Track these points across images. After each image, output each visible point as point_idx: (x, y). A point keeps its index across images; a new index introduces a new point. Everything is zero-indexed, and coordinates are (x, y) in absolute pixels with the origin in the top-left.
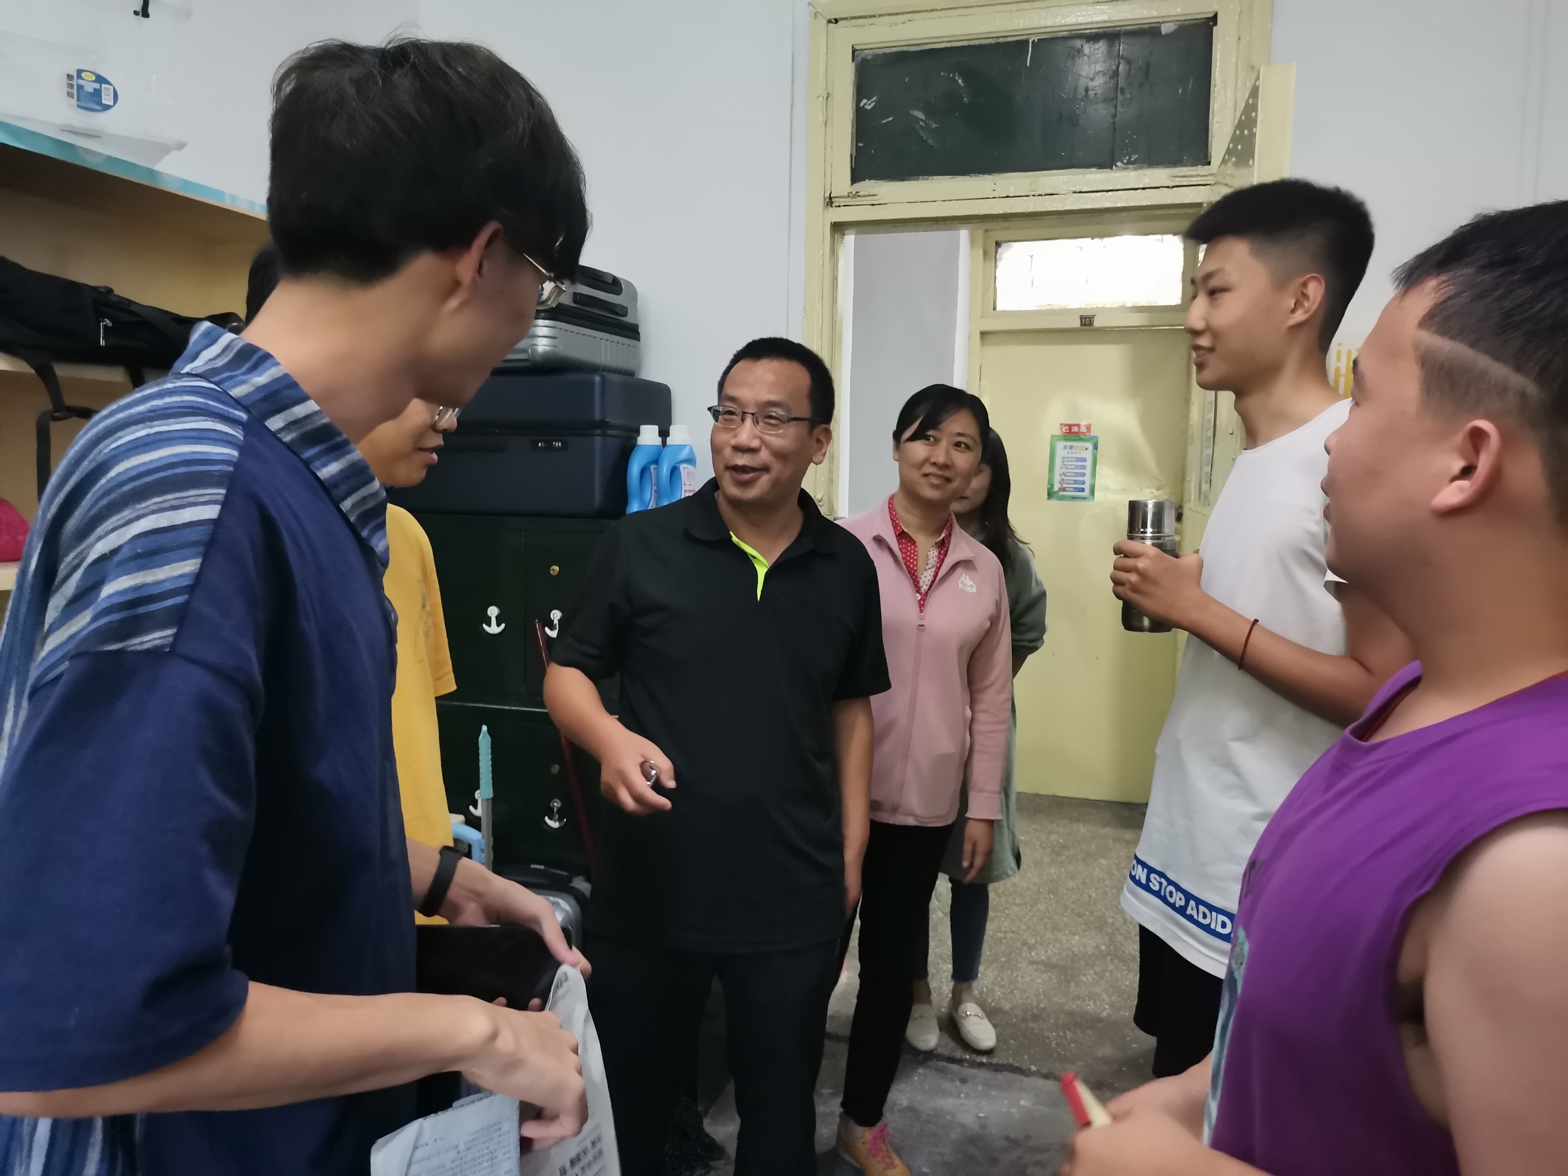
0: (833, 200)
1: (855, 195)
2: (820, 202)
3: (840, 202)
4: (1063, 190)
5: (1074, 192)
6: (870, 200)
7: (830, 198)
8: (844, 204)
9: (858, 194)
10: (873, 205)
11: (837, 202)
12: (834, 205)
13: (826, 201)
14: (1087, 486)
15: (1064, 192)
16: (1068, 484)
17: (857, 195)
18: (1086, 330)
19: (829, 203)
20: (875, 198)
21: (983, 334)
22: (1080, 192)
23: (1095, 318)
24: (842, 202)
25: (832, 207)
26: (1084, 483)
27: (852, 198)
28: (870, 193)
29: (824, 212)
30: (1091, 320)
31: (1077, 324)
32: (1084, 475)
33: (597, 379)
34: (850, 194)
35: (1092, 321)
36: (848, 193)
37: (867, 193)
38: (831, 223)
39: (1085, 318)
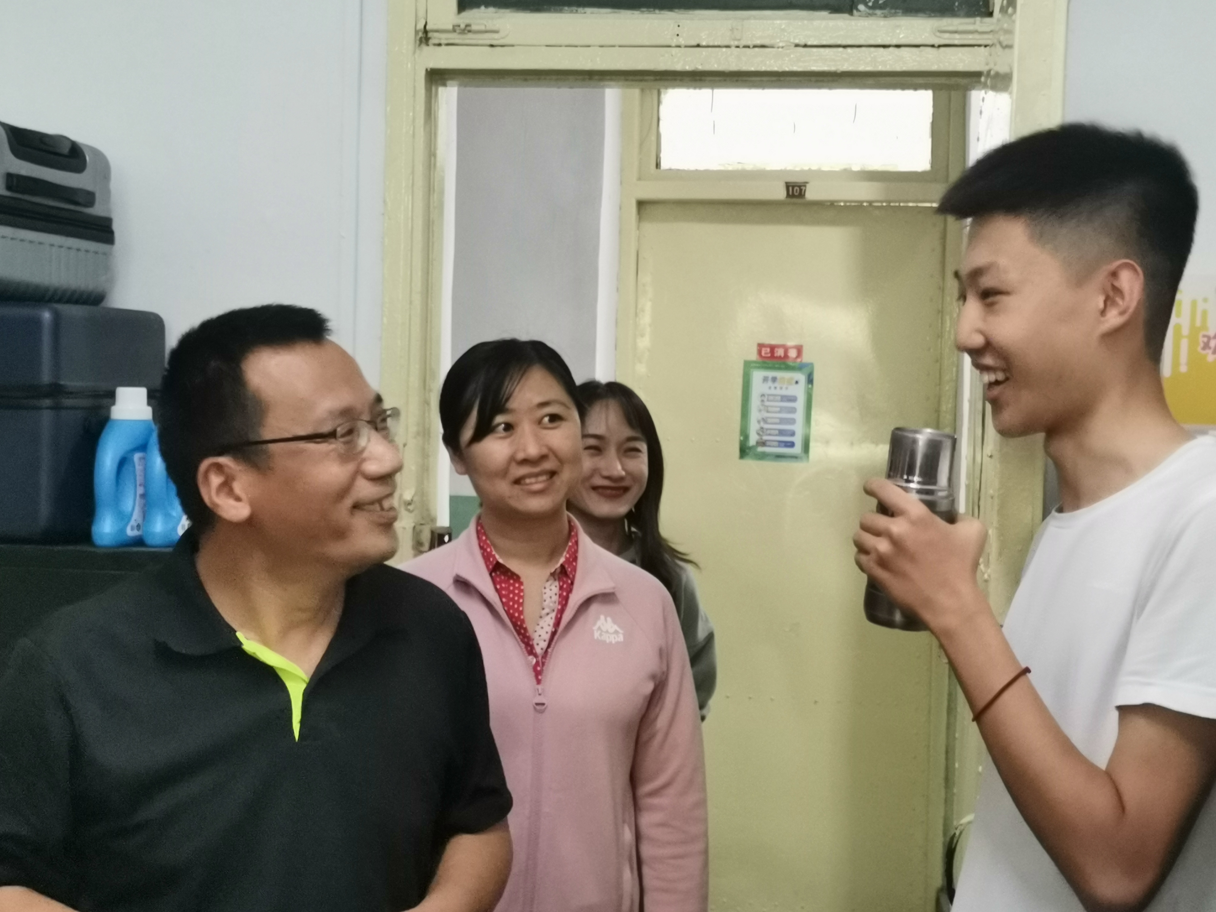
0: (430, 35)
1: (464, 30)
2: (409, 37)
3: (440, 39)
4: (781, 41)
5: (797, 45)
6: (488, 38)
7: (426, 31)
8: (446, 42)
9: (468, 28)
10: (492, 46)
11: (435, 38)
12: (431, 42)
13: (418, 38)
14: (798, 440)
15: (781, 44)
16: (770, 435)
17: (467, 30)
18: (795, 204)
19: (423, 40)
20: (496, 36)
21: (641, 204)
22: (805, 46)
23: (808, 185)
24: (444, 38)
25: (428, 45)
26: (793, 434)
27: (460, 33)
28: (488, 28)
29: (414, 53)
30: (801, 190)
31: (781, 194)
32: (793, 421)
33: (46, 316)
34: (457, 28)
35: (803, 191)
36: (454, 26)
37: (482, 28)
38: (427, 70)
39: (793, 187)
